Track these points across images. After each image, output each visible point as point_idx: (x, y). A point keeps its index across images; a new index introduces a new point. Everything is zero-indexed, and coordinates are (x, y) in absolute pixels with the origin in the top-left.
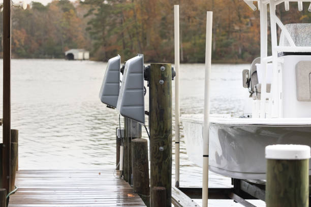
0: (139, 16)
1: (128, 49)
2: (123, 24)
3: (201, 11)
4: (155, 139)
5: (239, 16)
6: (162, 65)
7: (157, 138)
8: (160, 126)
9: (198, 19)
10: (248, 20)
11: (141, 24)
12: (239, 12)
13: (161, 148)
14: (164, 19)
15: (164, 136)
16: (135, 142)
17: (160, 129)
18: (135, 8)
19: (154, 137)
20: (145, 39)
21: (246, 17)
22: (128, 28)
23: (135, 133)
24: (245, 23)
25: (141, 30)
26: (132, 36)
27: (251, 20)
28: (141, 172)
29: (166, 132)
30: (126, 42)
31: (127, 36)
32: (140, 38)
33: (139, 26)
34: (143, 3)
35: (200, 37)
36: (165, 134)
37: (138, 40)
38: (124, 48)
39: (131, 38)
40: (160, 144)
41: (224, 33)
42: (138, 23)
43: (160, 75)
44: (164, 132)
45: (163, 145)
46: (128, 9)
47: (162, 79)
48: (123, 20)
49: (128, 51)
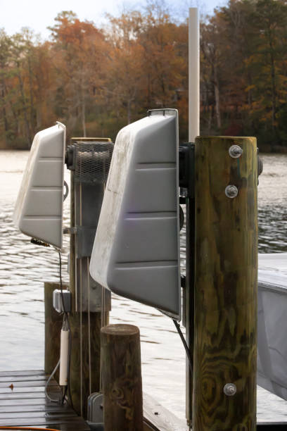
0: (26, 87)
1: (12, 131)
2: (6, 97)
3: (110, 79)
4: (209, 360)
5: (163, 87)
6: (232, 142)
7: (215, 359)
8: (227, 324)
9: (107, 91)
10: (174, 92)
11: (29, 97)
12: (162, 81)
13: (230, 388)
14: (60, 90)
15: (236, 352)
16: (111, 336)
17: (227, 330)
18: (22, 75)
19: (207, 355)
20: (35, 117)
21: (171, 88)
22: (11, 102)
23: (95, 302)
24: (171, 95)
25: (29, 104)
26: (17, 113)
27: (177, 92)
28: (124, 408)
29: (244, 339)
30: (8, 121)
31: (10, 114)
32: (29, 117)
33: (27, 100)
34: (32, 69)
35: (109, 115)
36: (239, 347)
37: (25, 119)
38: (6, 130)
39: (15, 116)
40: (226, 376)
41: (141, 109)
42: (25, 95)
43: (229, 171)
44: (238, 338)
45: (235, 377)
46: (12, 77)
47: (231, 184)
48: (5, 91)
49: (12, 134)
